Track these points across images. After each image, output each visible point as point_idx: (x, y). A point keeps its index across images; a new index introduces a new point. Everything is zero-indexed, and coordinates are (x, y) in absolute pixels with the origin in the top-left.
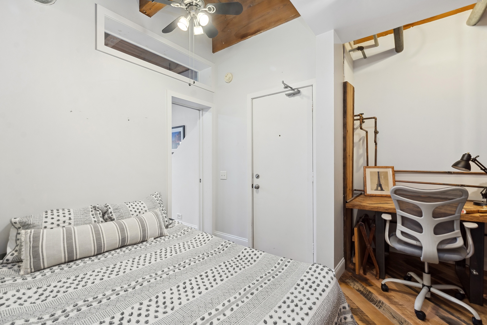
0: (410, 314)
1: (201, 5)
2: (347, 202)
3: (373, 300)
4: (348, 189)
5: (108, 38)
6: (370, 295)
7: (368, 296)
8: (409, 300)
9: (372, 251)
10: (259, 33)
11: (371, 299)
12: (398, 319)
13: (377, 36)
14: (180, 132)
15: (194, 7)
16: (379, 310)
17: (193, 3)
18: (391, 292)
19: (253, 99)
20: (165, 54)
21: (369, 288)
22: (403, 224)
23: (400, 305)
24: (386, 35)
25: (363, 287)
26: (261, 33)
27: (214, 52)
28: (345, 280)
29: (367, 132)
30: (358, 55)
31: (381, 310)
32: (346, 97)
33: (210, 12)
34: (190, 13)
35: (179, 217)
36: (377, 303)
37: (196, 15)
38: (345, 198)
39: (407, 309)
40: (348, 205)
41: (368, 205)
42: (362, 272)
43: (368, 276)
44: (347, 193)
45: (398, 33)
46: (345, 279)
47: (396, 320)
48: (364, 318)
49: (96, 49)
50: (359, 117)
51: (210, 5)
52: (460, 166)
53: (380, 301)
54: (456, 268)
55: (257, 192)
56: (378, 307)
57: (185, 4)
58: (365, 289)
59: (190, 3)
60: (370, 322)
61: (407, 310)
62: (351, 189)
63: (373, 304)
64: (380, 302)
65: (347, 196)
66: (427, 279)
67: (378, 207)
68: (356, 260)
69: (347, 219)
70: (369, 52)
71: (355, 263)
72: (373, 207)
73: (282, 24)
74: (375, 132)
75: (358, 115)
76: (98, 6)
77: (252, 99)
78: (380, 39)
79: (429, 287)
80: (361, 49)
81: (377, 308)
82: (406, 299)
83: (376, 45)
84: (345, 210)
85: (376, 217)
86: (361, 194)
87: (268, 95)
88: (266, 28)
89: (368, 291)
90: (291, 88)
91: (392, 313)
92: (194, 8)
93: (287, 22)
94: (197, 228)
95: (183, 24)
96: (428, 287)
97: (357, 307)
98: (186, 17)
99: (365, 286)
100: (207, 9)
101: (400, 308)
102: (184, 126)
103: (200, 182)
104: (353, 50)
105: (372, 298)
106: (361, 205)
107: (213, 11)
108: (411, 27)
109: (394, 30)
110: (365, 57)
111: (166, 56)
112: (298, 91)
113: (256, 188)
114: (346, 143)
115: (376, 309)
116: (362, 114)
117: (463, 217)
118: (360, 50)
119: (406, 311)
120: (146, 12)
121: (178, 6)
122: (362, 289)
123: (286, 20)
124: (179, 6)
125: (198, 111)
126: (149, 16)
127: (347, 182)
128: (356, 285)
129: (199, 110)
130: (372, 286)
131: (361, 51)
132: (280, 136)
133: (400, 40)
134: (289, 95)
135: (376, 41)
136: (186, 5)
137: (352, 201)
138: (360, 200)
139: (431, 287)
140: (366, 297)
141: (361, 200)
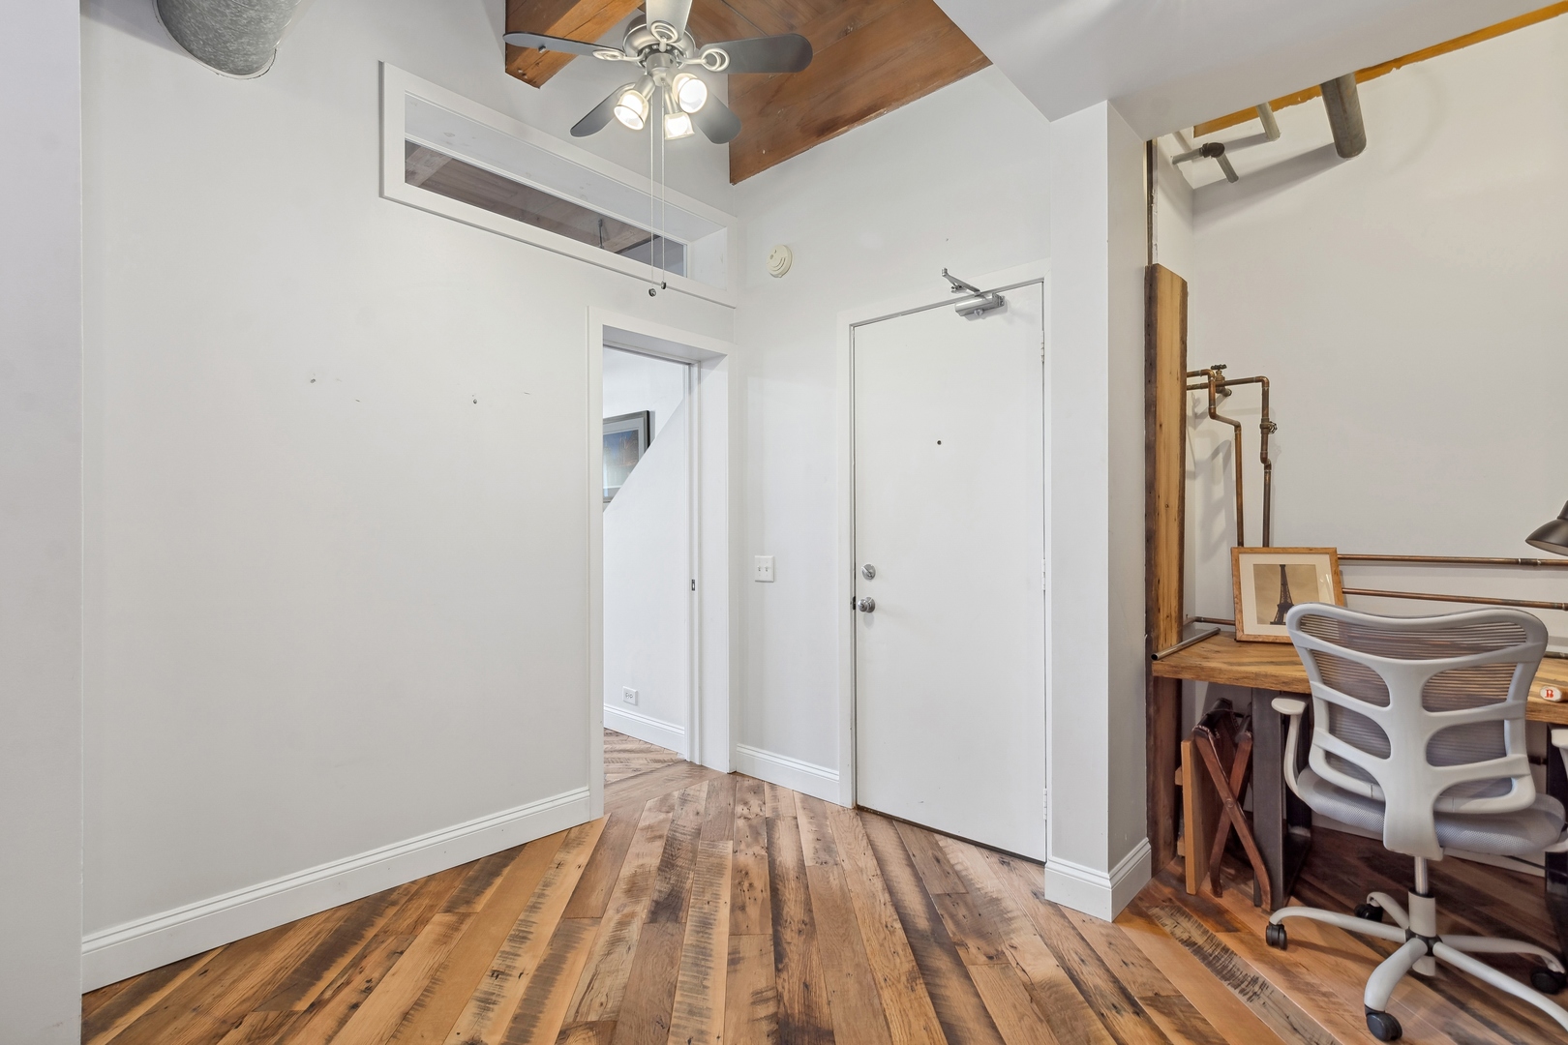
0: (1353, 1023)
1: (685, 50)
2: (1155, 658)
3: (1233, 975)
4: (1162, 615)
5: (417, 152)
6: (1223, 959)
7: (1218, 961)
8: (1356, 981)
9: (1240, 819)
10: (876, 117)
11: (1225, 972)
12: (1308, 1036)
13: (1269, 108)
14: (636, 432)
15: (665, 58)
16: (1248, 1005)
17: (658, 44)
18: (1294, 951)
19: (854, 326)
20: (582, 197)
21: (1224, 938)
22: (1332, 730)
23: (1324, 994)
24: (1304, 100)
25: (1205, 932)
26: (881, 114)
27: (734, 180)
28: (1148, 908)
29: (1238, 427)
30: (1207, 170)
31: (1253, 1008)
32: (1156, 316)
33: (713, 68)
34: (651, 75)
35: (630, 700)
36: (1246, 983)
37: (668, 80)
38: (1151, 644)
39: (1347, 1008)
40: (1158, 668)
41: (1224, 667)
42: (1207, 887)
43: (1226, 901)
44: (1158, 627)
45: (1337, 95)
46: (1147, 905)
47: (1300, 1037)
48: (1194, 1026)
49: (381, 194)
50: (1204, 379)
51: (711, 48)
52: (1554, 539)
53: (1258, 978)
54: (1548, 888)
55: (869, 624)
56: (1248, 996)
57: (635, 48)
58: (1211, 938)
59: (650, 46)
60: (1212, 1040)
61: (1345, 1010)
62: (1174, 615)
63: (1230, 988)
64: (1255, 980)
65: (1158, 638)
66: (1422, 913)
67: (1257, 675)
68: (1188, 844)
69: (1158, 711)
70: (1241, 160)
71: (1183, 857)
72: (1240, 672)
73: (947, 84)
74: (1262, 427)
75: (1204, 373)
76: (387, 67)
77: (851, 325)
78: (1280, 117)
79: (1429, 941)
80: (1214, 150)
81: (1243, 999)
82: (1346, 978)
83: (1270, 134)
84: (1152, 683)
85: (1255, 707)
86: (1216, 633)
87: (904, 314)
88: (897, 100)
89: (1218, 945)
90: (976, 290)
91: (1292, 1018)
92: (663, 59)
93: (962, 77)
94: (683, 733)
95: (630, 109)
96: (1426, 940)
97: (1176, 991)
98: (639, 89)
99: (1211, 931)
100: (702, 61)
101: (1322, 1004)
102: (648, 412)
103: (694, 589)
104: (1190, 156)
105: (1229, 968)
106: (1202, 668)
107: (722, 64)
108: (1394, 69)
109: (1324, 86)
110: (1232, 176)
111: (587, 200)
112: (995, 299)
113: (864, 608)
114: (1155, 463)
115: (1238, 1002)
116: (1218, 368)
117: (1548, 712)
118: (1213, 156)
119: (1341, 1012)
120: (524, 75)
121: (614, 56)
122: (1200, 940)
123: (959, 71)
124: (619, 58)
125: (687, 367)
126: (534, 83)
127: (1157, 591)
128: (1184, 925)
129: (689, 364)
130: (1237, 930)
131: (1215, 159)
132: (939, 443)
133: (1346, 119)
134: (968, 313)
135: (1268, 122)
136: (640, 52)
137: (1175, 655)
138: (1205, 653)
139: (1437, 939)
140: (1209, 964)
141: (1211, 651)
